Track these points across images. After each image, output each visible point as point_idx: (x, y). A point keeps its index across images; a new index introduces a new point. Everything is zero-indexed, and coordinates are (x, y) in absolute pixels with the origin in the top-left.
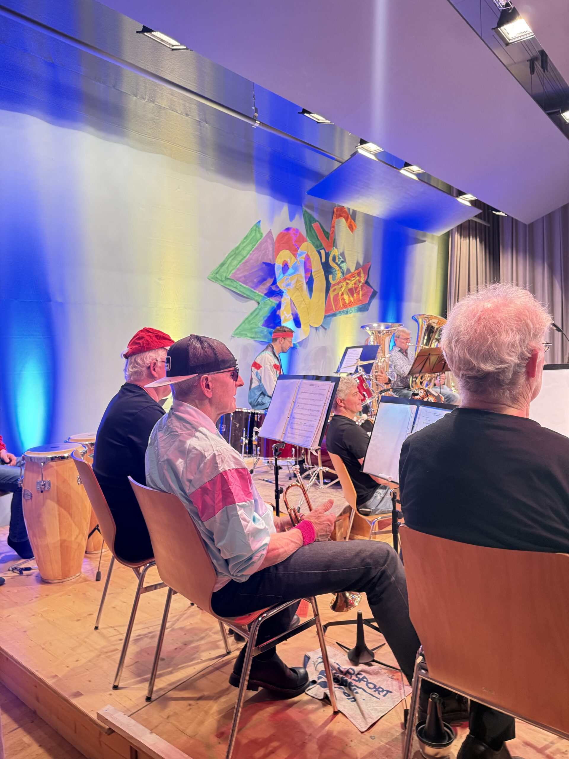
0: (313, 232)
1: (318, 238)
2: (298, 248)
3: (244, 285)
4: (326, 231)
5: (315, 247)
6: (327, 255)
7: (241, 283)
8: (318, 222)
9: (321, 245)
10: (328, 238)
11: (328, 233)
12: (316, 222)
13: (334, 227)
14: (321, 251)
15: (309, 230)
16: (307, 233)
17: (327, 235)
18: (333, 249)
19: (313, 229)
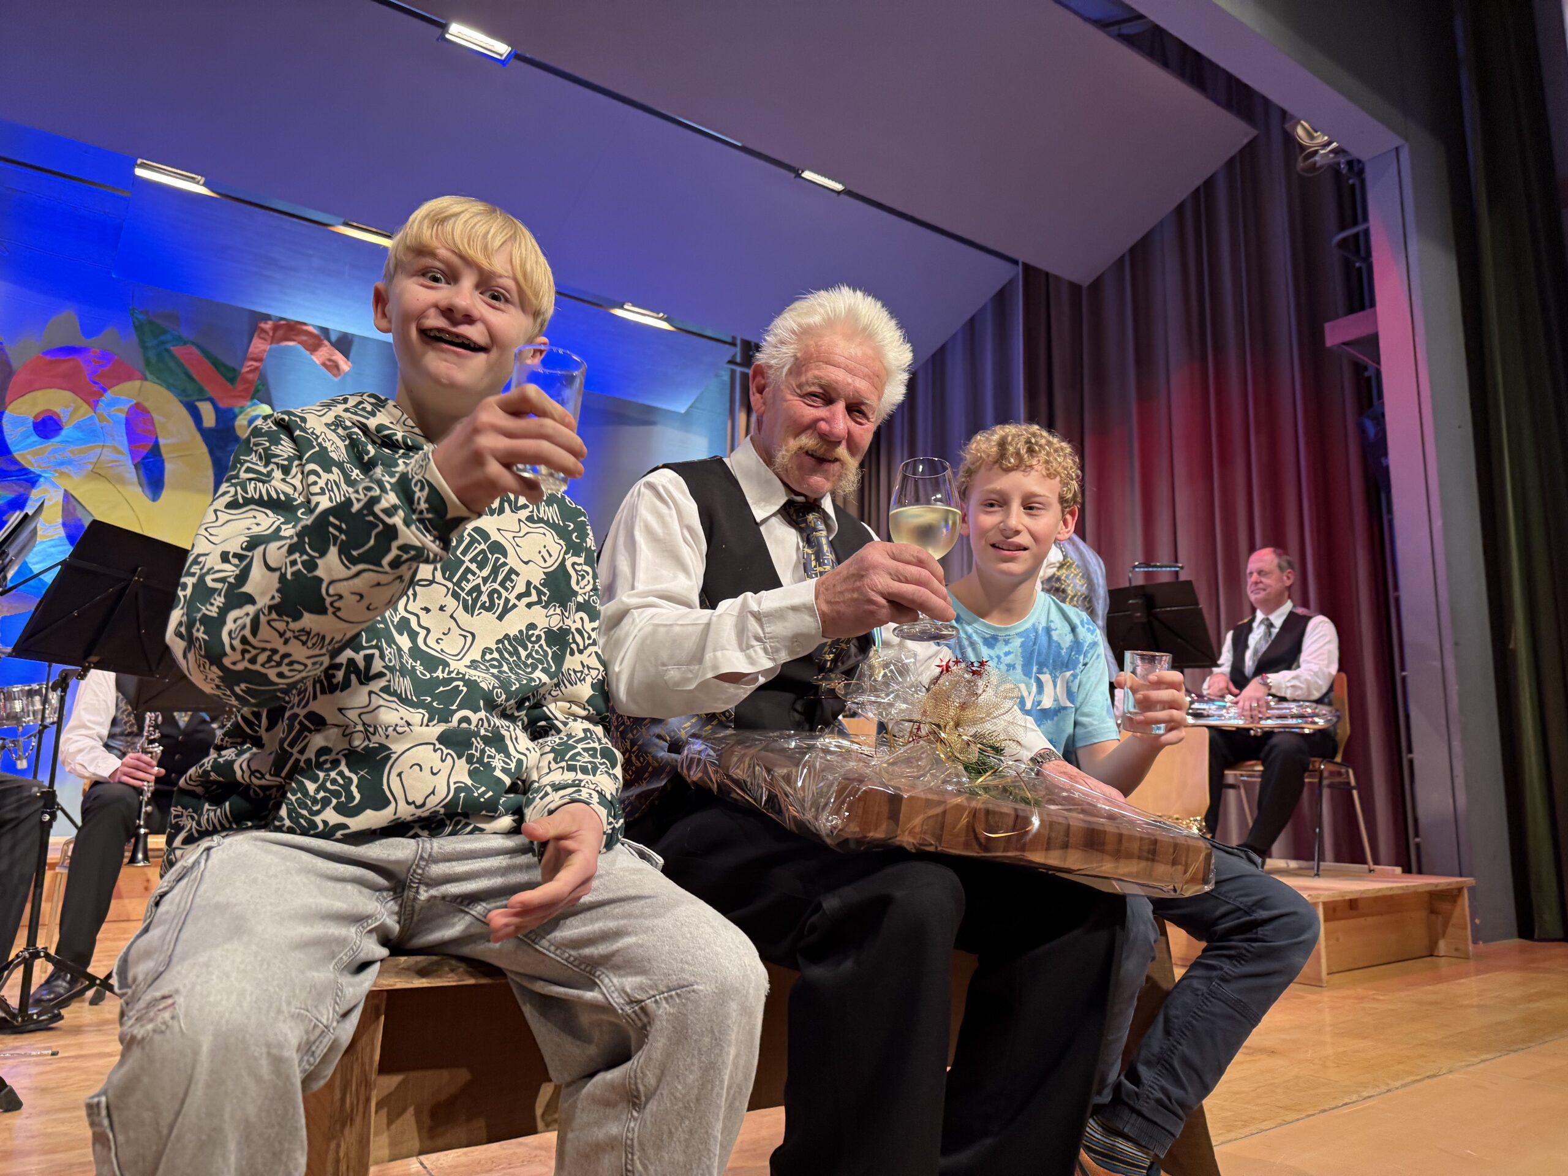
0: (172, 364)
1: (190, 378)
2: (105, 390)
4: (225, 366)
5: (177, 395)
6: (226, 418)
8: (194, 343)
9: (201, 391)
10: (232, 380)
11: (234, 370)
12: (185, 343)
13: (259, 360)
14: (199, 404)
15: (154, 360)
16: (148, 362)
17: (230, 375)
18: (249, 403)
19: (173, 357)
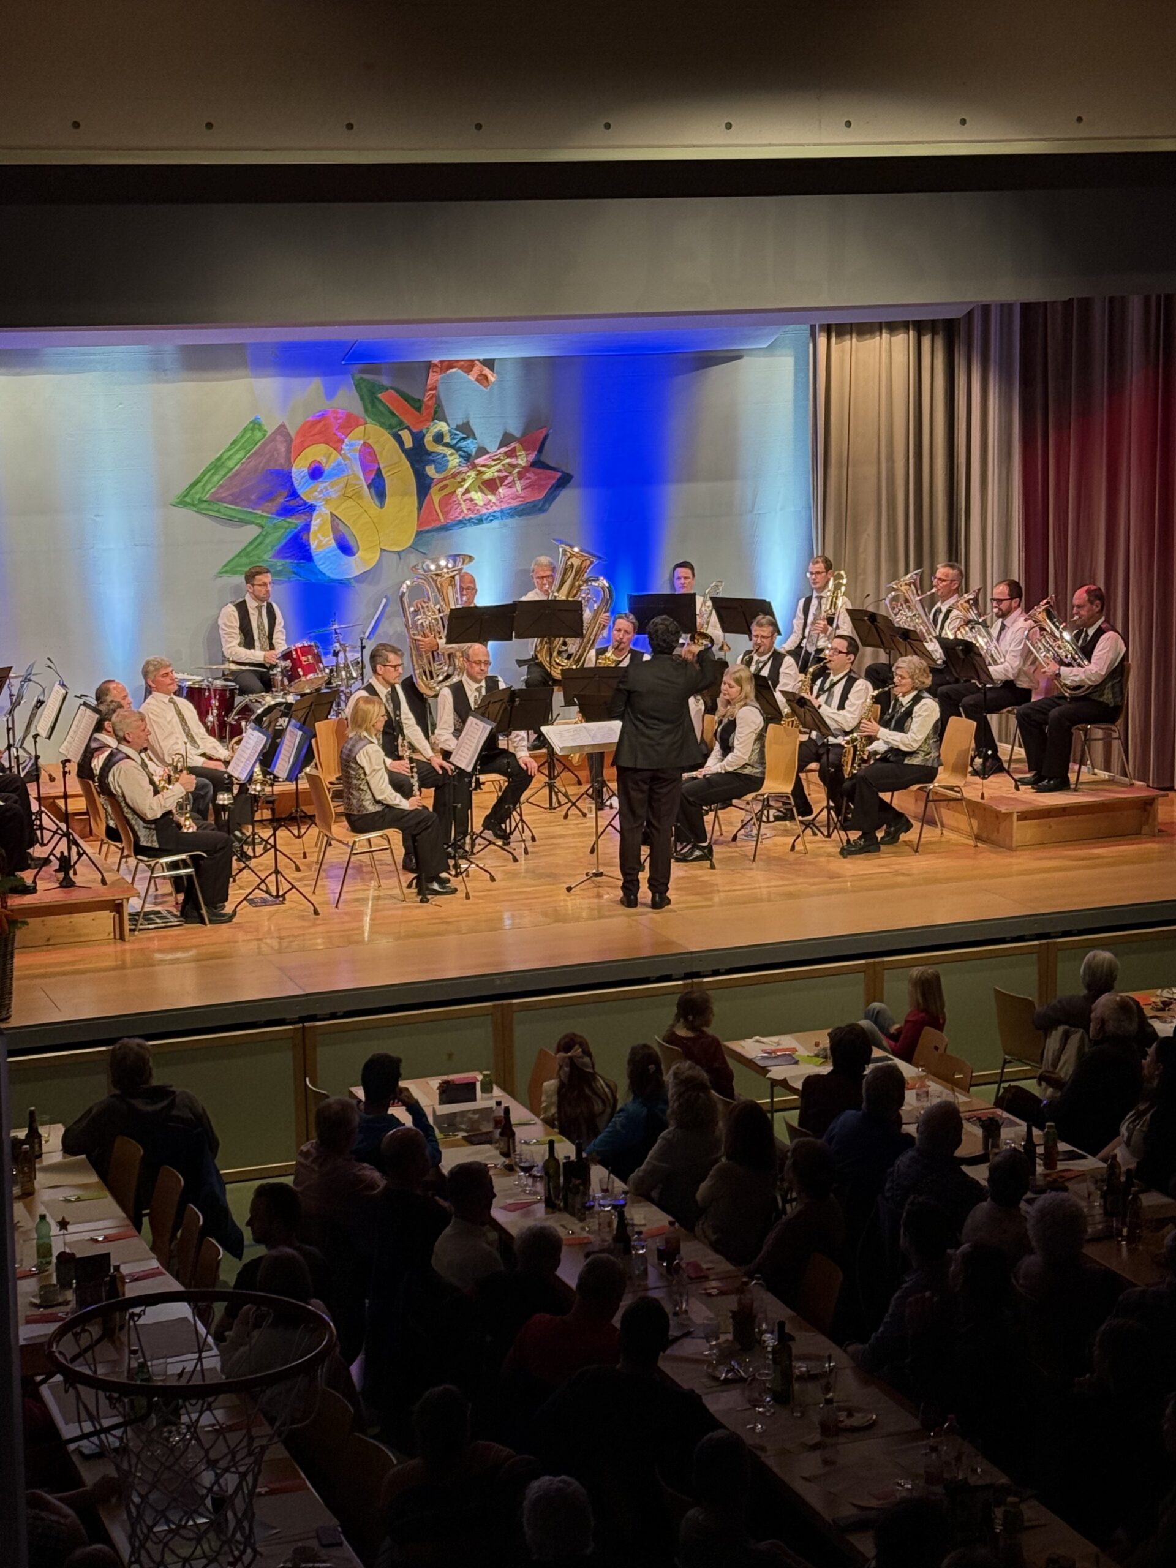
0: (381, 407)
1: (393, 414)
2: (345, 437)
3: (233, 507)
4: (414, 399)
5: (387, 429)
6: (418, 438)
7: (226, 505)
8: (392, 388)
9: (401, 423)
10: (419, 409)
11: (419, 400)
12: (387, 389)
13: (435, 388)
14: (400, 433)
15: (369, 406)
16: (366, 411)
17: (416, 405)
18: (432, 424)
19: (380, 401)
